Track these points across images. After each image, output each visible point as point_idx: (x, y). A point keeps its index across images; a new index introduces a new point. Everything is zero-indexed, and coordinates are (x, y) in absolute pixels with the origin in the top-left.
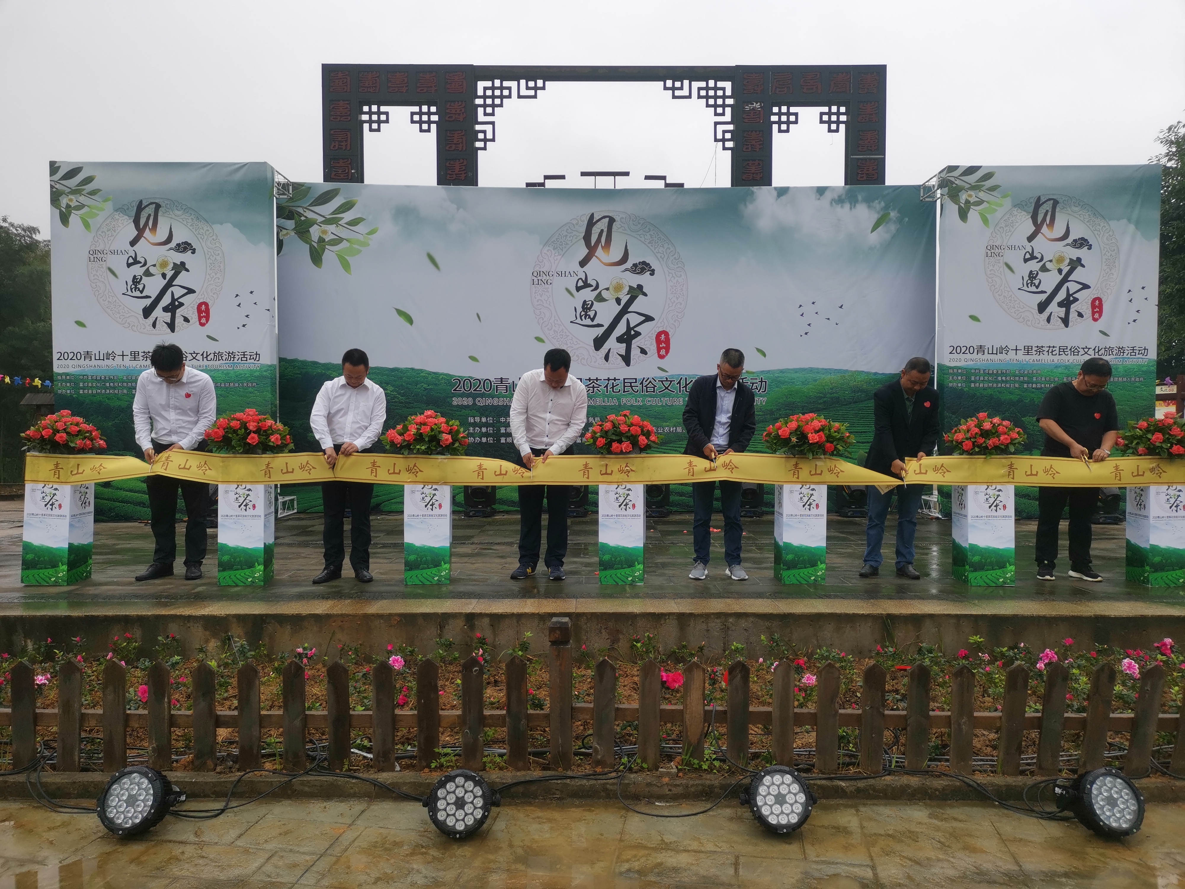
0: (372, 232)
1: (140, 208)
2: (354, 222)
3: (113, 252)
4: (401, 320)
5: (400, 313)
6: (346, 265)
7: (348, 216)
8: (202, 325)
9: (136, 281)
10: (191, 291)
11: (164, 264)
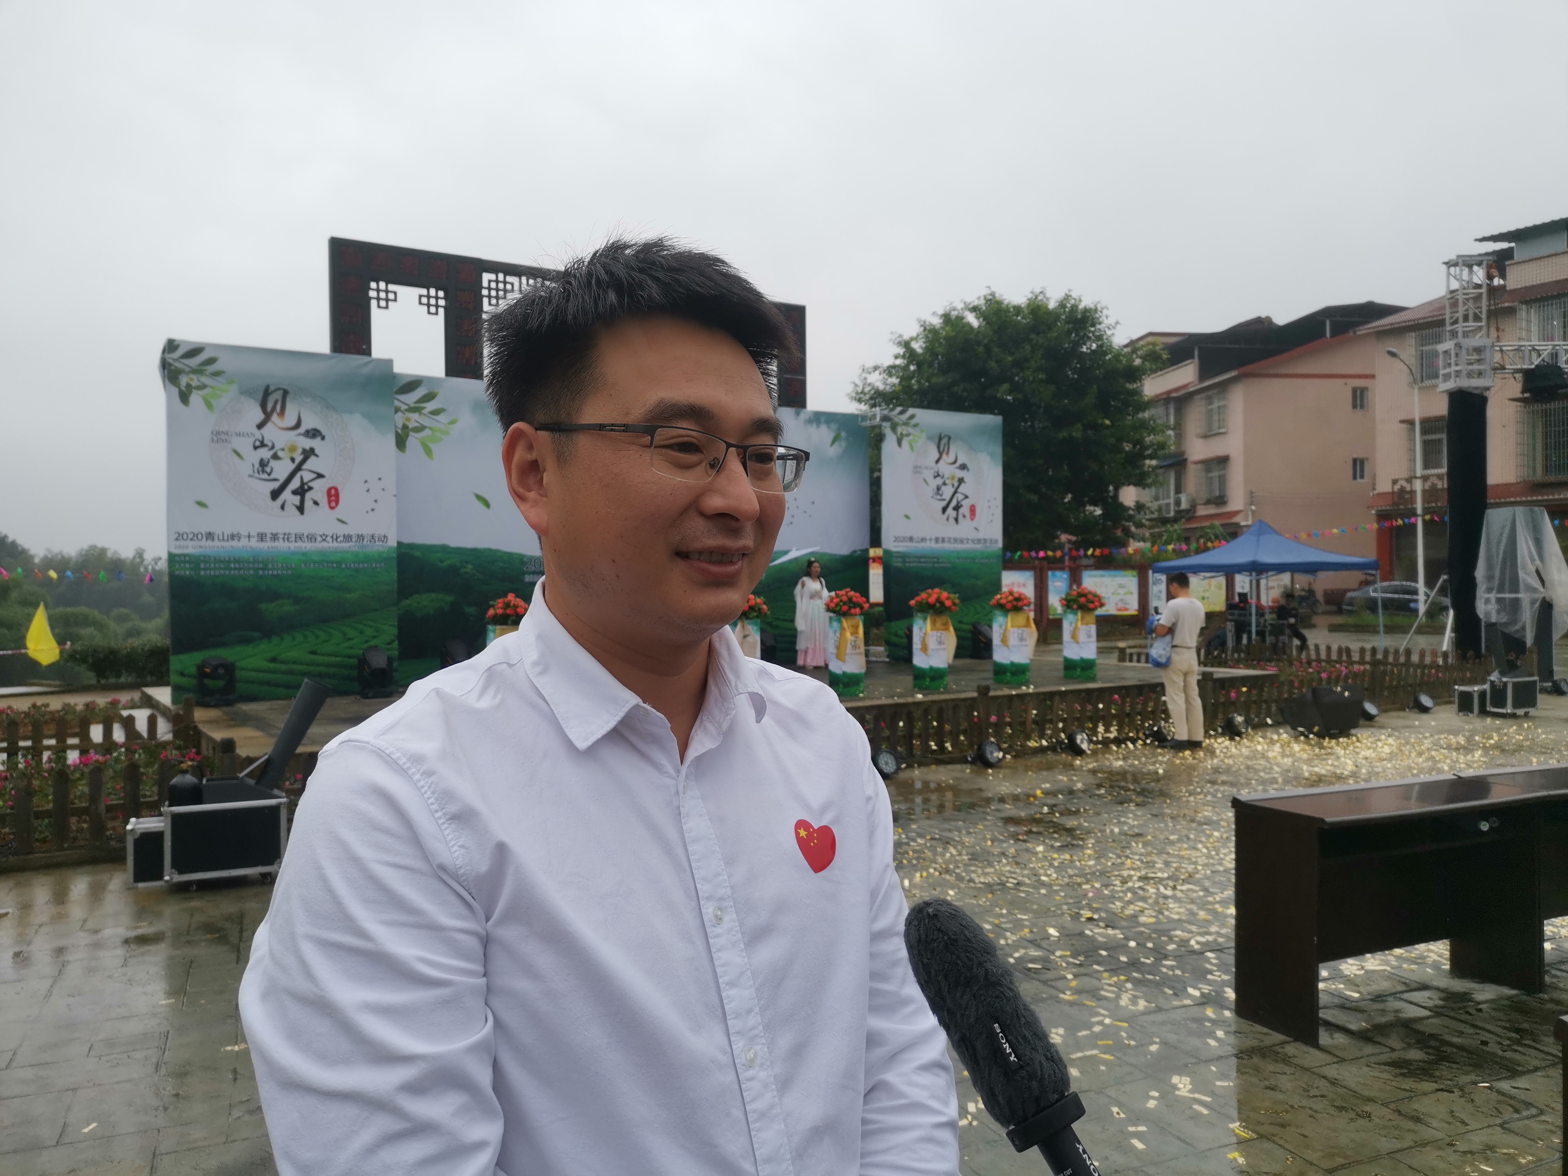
0: (453, 422)
1: (267, 393)
2: (436, 412)
3: (238, 434)
4: (480, 505)
5: (479, 497)
6: (428, 452)
7: (430, 406)
8: (332, 508)
9: (263, 464)
10: (320, 476)
11: (293, 449)
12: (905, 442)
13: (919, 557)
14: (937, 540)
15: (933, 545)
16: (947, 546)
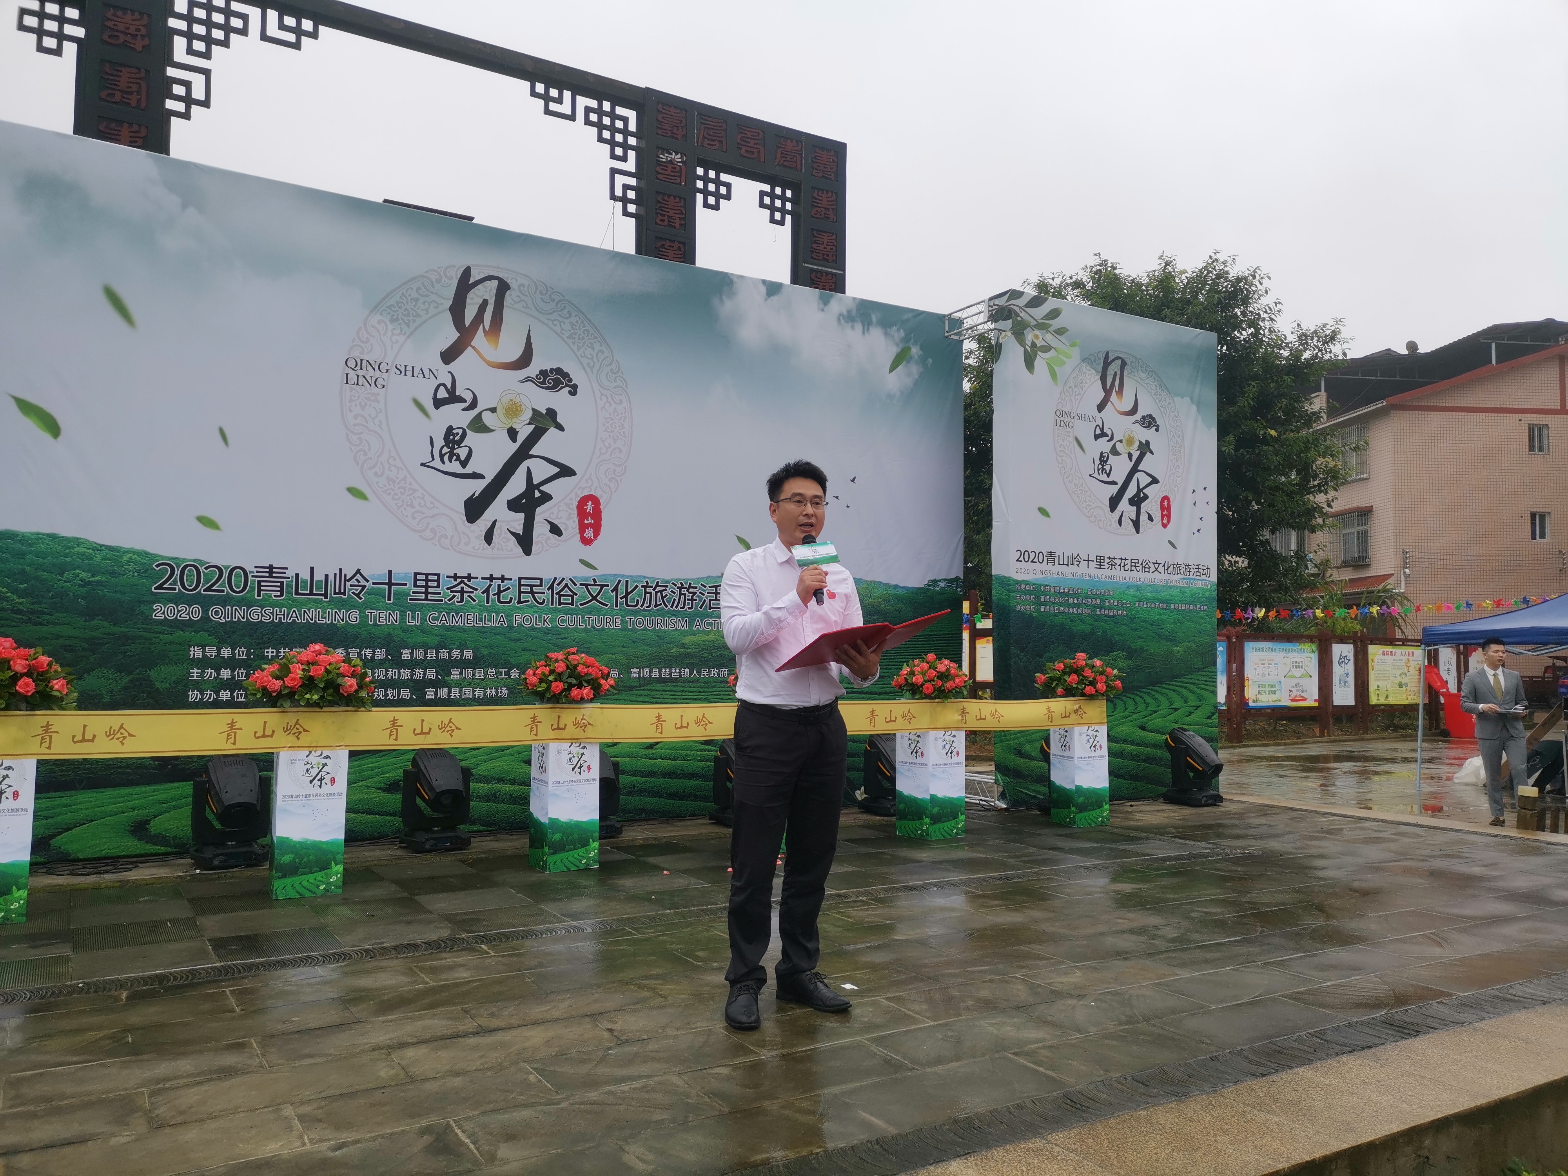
4: (30, 426)
5: (26, 407)
12: (1040, 362)
13: (1067, 595)
14: (1100, 560)
15: (1092, 570)
16: (1119, 575)
